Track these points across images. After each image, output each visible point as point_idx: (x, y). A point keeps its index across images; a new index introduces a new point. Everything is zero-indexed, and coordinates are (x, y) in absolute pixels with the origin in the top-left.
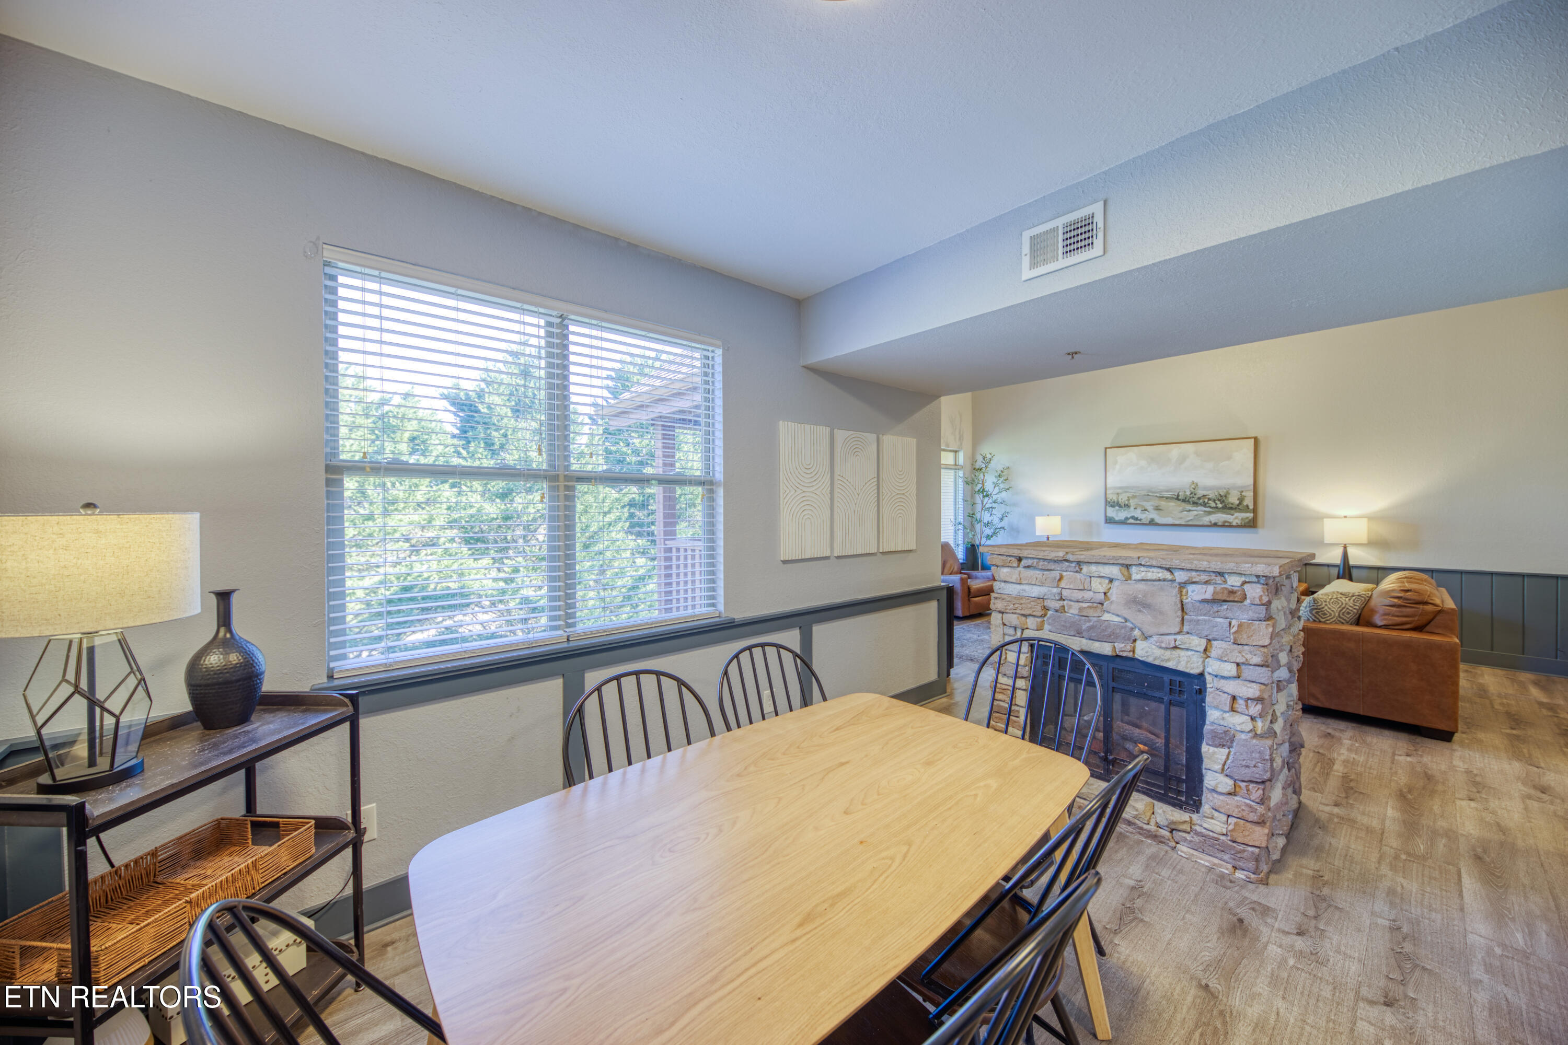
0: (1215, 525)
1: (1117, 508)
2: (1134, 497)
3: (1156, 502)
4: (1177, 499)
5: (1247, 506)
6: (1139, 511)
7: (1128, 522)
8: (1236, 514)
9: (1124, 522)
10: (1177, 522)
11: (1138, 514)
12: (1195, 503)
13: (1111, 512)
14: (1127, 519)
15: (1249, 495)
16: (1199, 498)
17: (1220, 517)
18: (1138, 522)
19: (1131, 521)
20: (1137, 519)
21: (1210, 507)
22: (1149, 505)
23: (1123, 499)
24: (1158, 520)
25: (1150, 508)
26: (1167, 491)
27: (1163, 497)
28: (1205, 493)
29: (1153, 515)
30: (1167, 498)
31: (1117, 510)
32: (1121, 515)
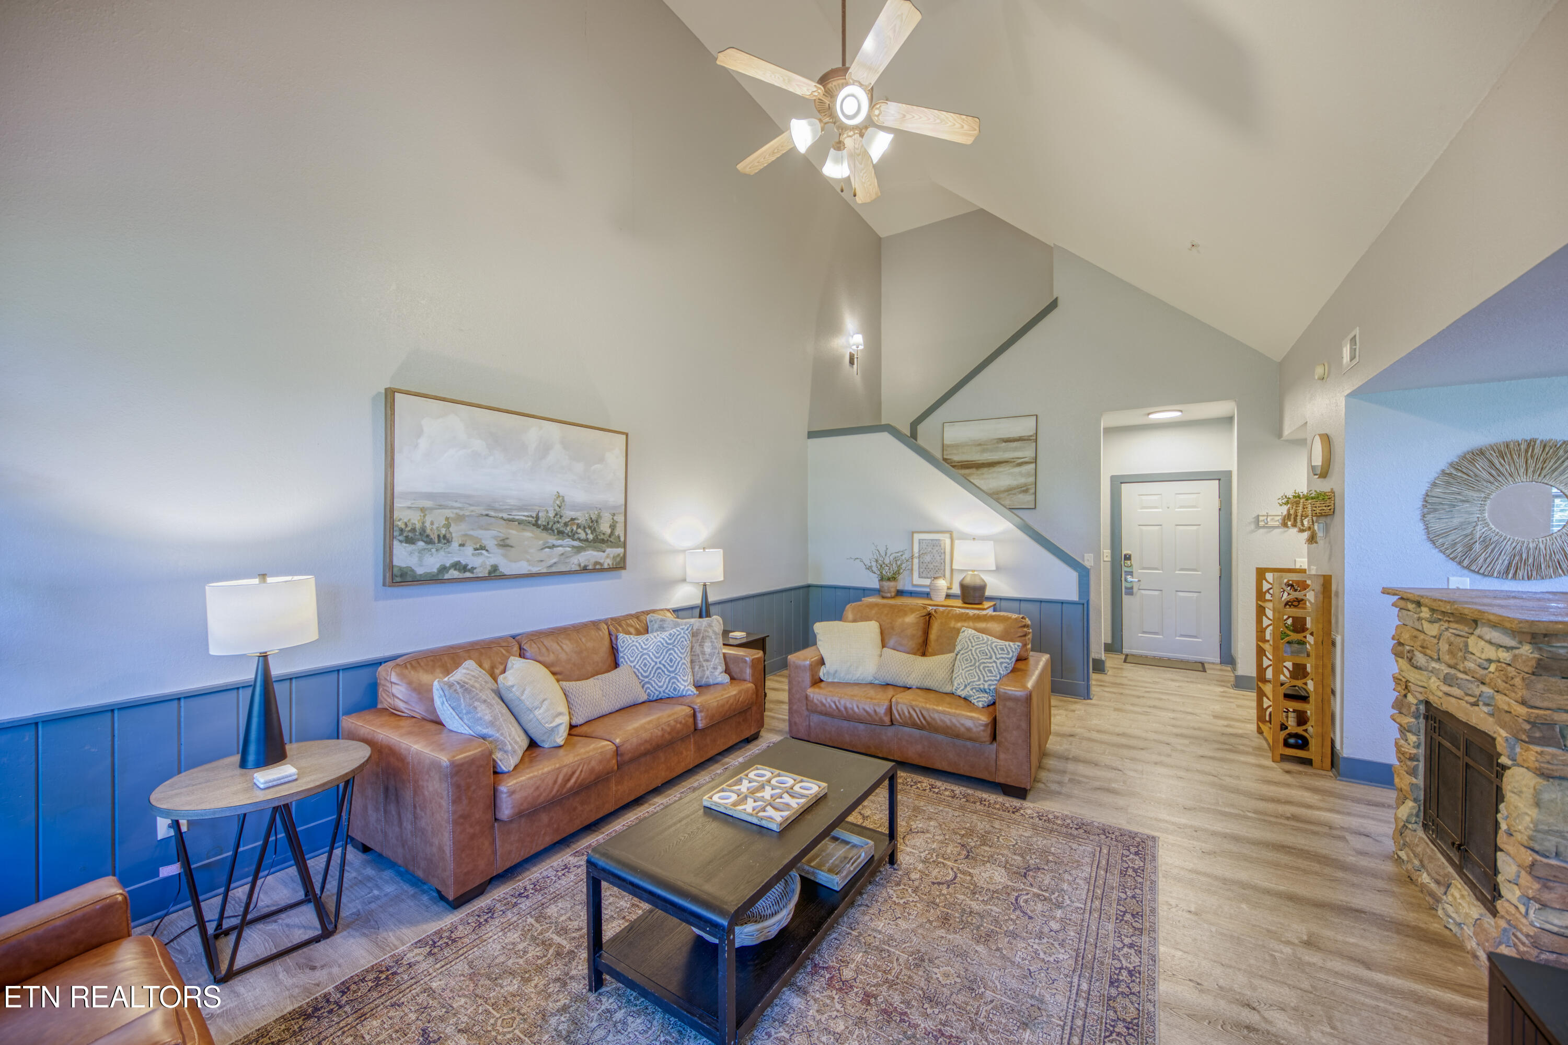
0: (585, 569)
1: (421, 544)
2: (460, 518)
3: (500, 530)
4: (536, 525)
5: (619, 537)
6: (469, 550)
7: (447, 576)
8: (609, 550)
9: (436, 579)
10: (535, 570)
11: (467, 556)
12: (560, 533)
13: (404, 556)
14: (443, 569)
15: (620, 518)
16: (566, 524)
17: (590, 556)
18: (468, 575)
19: (453, 574)
20: (464, 568)
21: (579, 540)
22: (488, 538)
23: (435, 522)
24: (507, 568)
25: (490, 544)
26: (521, 509)
27: (513, 520)
28: (573, 514)
29: (495, 558)
30: (520, 522)
31: (421, 551)
32: (431, 562)
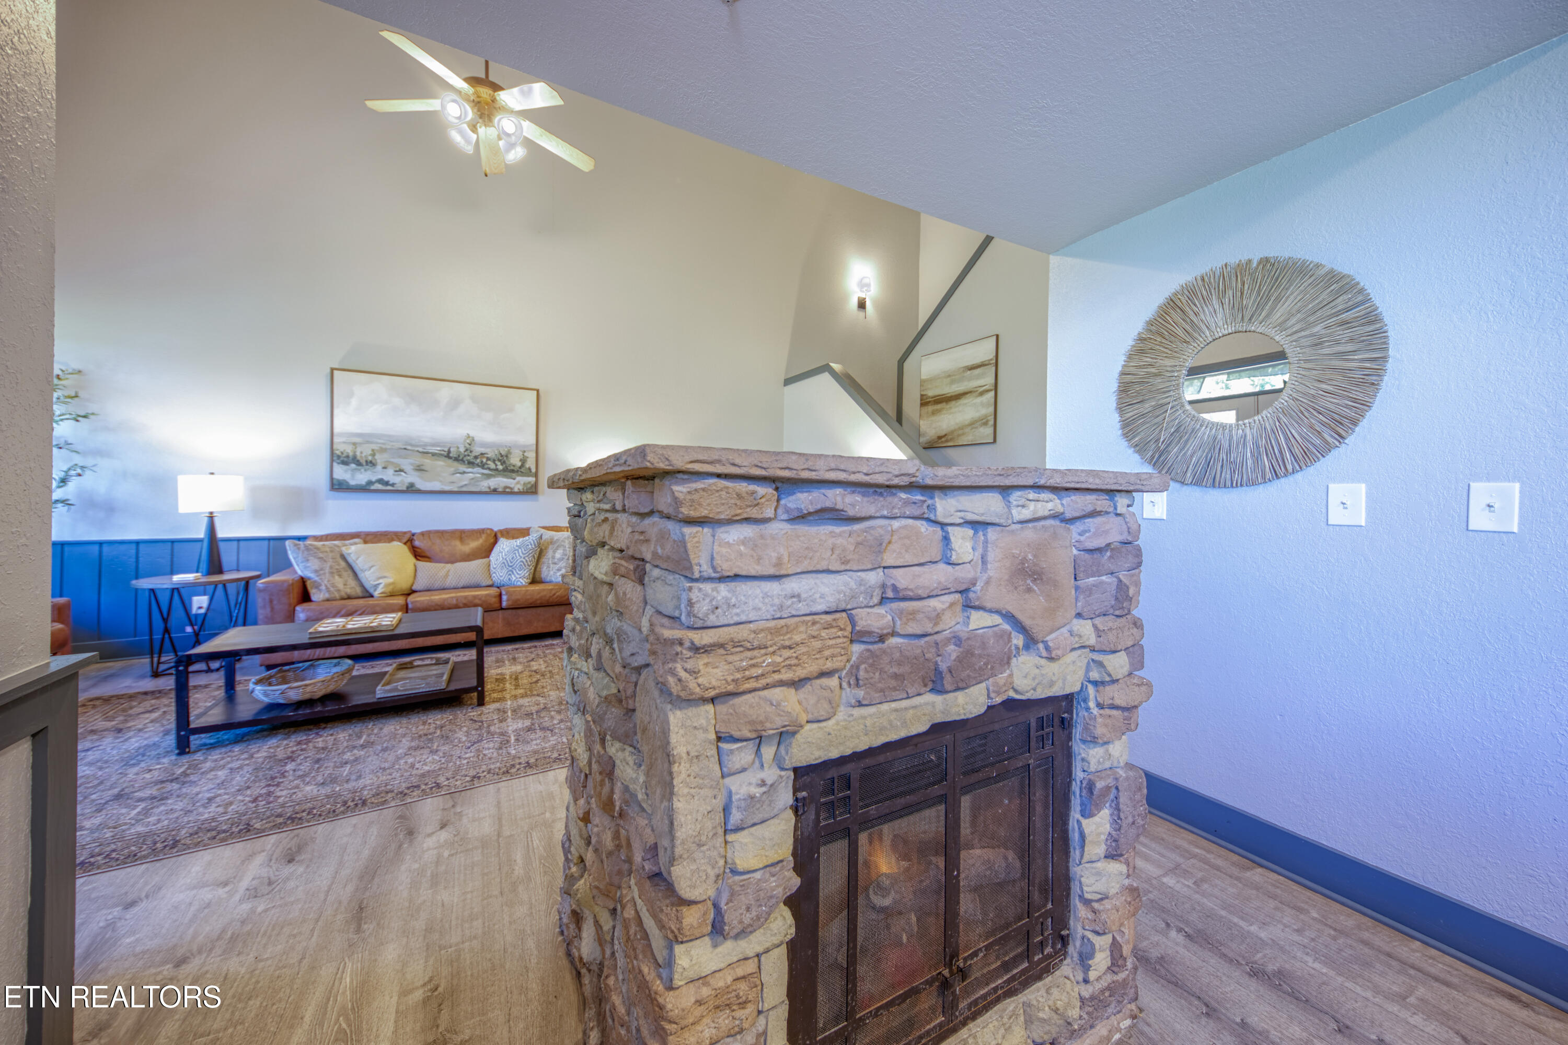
0: (494, 491)
1: (353, 466)
2: (383, 450)
3: (418, 460)
4: (448, 456)
5: (530, 469)
6: (390, 471)
7: (373, 488)
8: (518, 478)
9: (364, 489)
10: (447, 488)
11: (389, 475)
12: (471, 464)
13: (341, 473)
14: (370, 483)
15: (531, 455)
16: (476, 457)
17: (500, 482)
18: (389, 488)
19: (378, 486)
20: (387, 483)
21: (489, 469)
22: (406, 464)
23: (364, 452)
24: (421, 484)
25: (408, 468)
26: (434, 445)
27: (427, 453)
28: (483, 450)
29: (412, 477)
30: (434, 454)
31: (353, 470)
32: (361, 477)
